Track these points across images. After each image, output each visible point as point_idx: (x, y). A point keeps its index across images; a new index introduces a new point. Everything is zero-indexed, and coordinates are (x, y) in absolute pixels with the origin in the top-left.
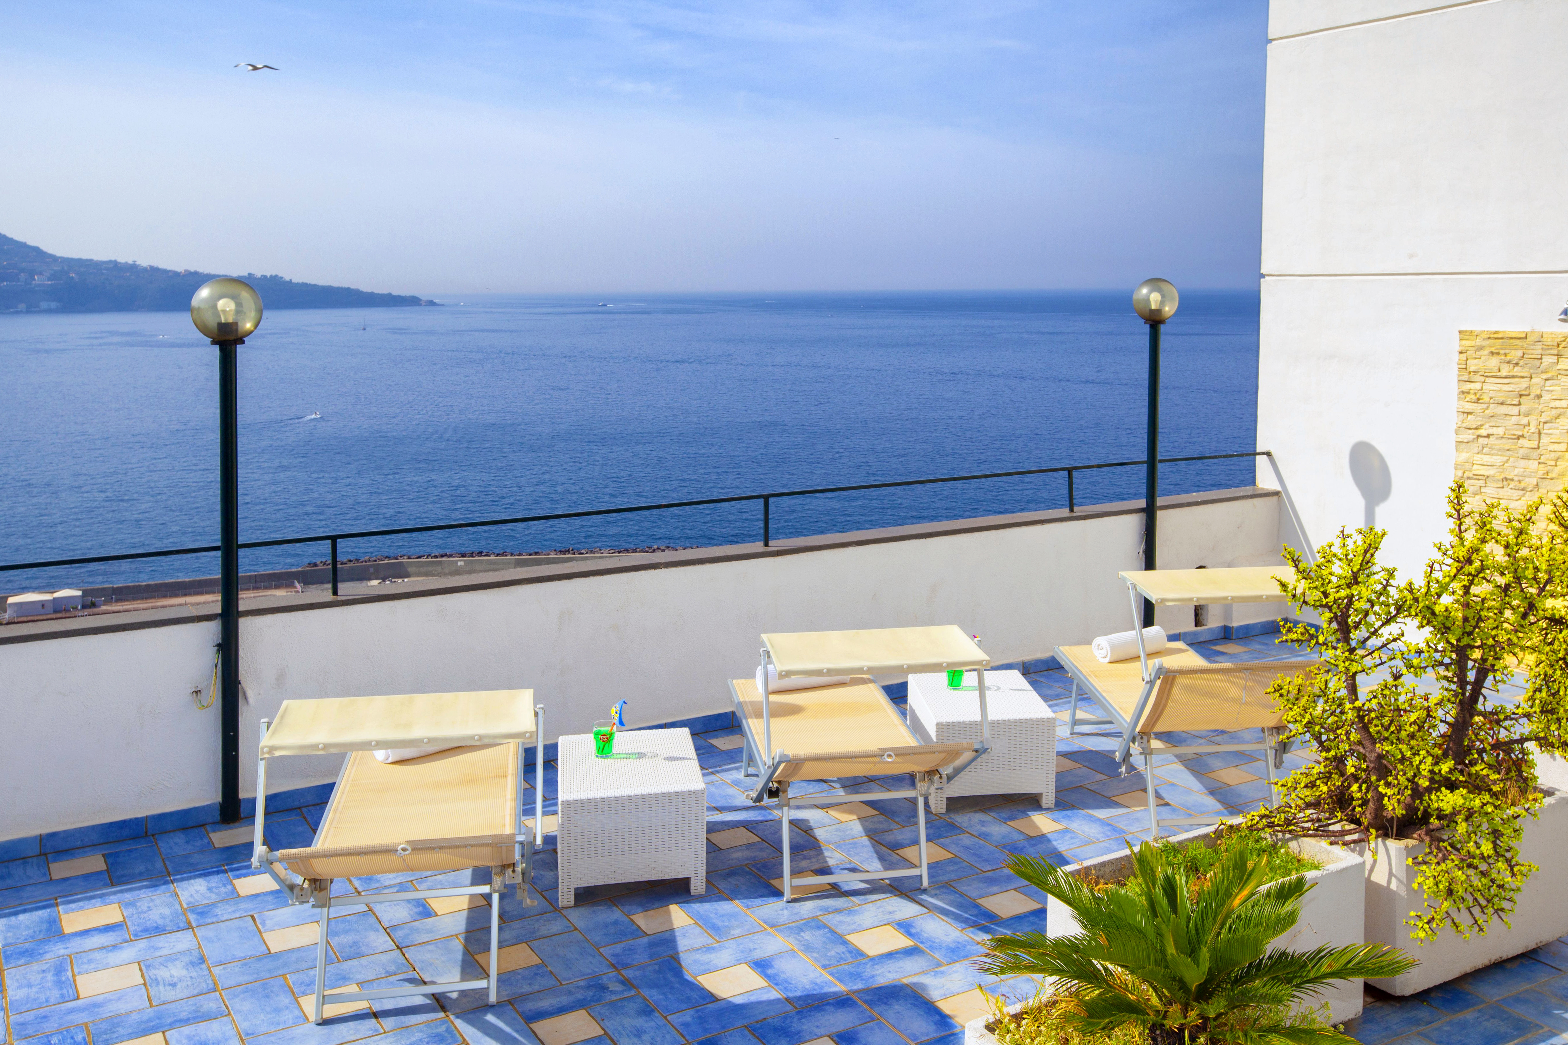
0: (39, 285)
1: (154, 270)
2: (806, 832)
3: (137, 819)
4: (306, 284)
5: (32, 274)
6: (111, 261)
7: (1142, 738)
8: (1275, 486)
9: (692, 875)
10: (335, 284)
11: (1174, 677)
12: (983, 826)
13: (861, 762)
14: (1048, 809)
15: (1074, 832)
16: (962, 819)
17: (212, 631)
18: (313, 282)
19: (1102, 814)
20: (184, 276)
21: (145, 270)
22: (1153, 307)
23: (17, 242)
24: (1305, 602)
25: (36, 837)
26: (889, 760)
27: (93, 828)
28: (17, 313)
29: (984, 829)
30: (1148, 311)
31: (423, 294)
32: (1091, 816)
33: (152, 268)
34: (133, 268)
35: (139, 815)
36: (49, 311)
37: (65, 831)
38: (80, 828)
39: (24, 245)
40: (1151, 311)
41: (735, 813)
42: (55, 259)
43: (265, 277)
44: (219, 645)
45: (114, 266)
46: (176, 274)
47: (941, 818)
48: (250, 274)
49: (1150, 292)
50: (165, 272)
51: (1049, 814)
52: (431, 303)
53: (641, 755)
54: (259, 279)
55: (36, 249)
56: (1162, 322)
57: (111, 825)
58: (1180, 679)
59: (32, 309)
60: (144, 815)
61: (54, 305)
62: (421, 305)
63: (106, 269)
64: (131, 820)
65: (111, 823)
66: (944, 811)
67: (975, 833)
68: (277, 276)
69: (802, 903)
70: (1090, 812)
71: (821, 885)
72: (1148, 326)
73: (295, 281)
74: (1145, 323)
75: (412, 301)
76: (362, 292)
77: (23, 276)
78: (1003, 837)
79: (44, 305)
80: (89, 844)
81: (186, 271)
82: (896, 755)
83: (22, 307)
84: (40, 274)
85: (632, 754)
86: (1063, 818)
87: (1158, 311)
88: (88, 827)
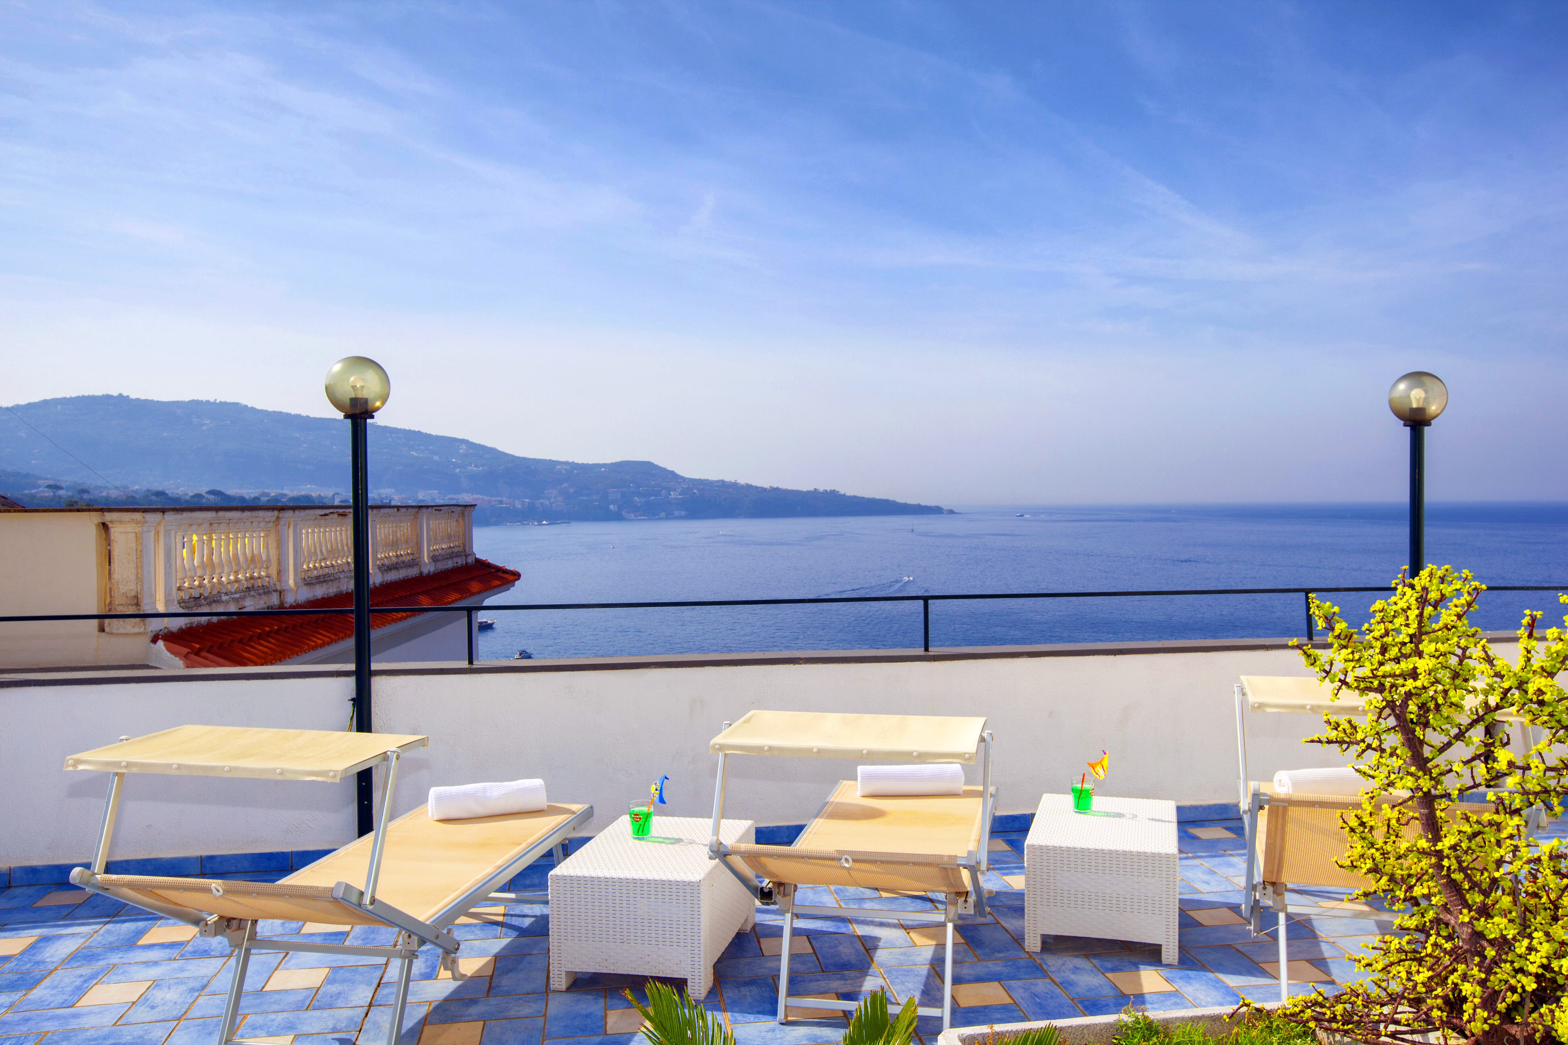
0: (674, 499)
1: (749, 487)
2: (867, 950)
3: (283, 853)
4: (856, 496)
5: (669, 490)
6: (720, 480)
7: (1265, 888)
9: (688, 976)
11: (1285, 809)
12: (1074, 973)
13: (826, 866)
14: (1169, 966)
15: (1183, 997)
16: (1053, 962)
17: (348, 685)
18: (861, 496)
19: (1232, 981)
20: (769, 491)
21: (743, 486)
22: (1415, 405)
23: (660, 467)
24: (1343, 682)
25: (197, 858)
26: (847, 865)
27: (245, 856)
28: (662, 519)
29: (1073, 977)
30: (1408, 411)
31: (945, 504)
32: (1219, 981)
33: (747, 484)
34: (734, 485)
35: (285, 850)
36: (680, 518)
37: (221, 856)
38: (234, 855)
39: (664, 470)
40: (1413, 410)
41: (811, 921)
42: (684, 479)
43: (826, 491)
44: (353, 700)
45: (723, 484)
46: (764, 489)
47: (1031, 957)
48: (815, 489)
49: (1411, 388)
50: (756, 488)
51: (1165, 972)
52: (951, 512)
53: (678, 841)
54: (822, 493)
55: (672, 473)
56: (1427, 423)
57: (261, 856)
58: (1293, 812)
59: (669, 517)
60: (289, 850)
61: (683, 513)
62: (942, 513)
63: (717, 486)
64: (278, 854)
65: (261, 854)
66: (1038, 949)
67: (1057, 980)
68: (834, 490)
69: (795, 1028)
70: (1221, 976)
71: (833, 1010)
72: (1408, 428)
73: (847, 494)
74: (1405, 425)
75: (936, 510)
76: (897, 503)
77: (664, 492)
78: (1089, 990)
79: (677, 513)
80: (242, 870)
81: (770, 487)
82: (854, 861)
83: (663, 514)
84: (675, 490)
85: (668, 839)
86: (1181, 978)
87: (1420, 410)
88: (241, 855)
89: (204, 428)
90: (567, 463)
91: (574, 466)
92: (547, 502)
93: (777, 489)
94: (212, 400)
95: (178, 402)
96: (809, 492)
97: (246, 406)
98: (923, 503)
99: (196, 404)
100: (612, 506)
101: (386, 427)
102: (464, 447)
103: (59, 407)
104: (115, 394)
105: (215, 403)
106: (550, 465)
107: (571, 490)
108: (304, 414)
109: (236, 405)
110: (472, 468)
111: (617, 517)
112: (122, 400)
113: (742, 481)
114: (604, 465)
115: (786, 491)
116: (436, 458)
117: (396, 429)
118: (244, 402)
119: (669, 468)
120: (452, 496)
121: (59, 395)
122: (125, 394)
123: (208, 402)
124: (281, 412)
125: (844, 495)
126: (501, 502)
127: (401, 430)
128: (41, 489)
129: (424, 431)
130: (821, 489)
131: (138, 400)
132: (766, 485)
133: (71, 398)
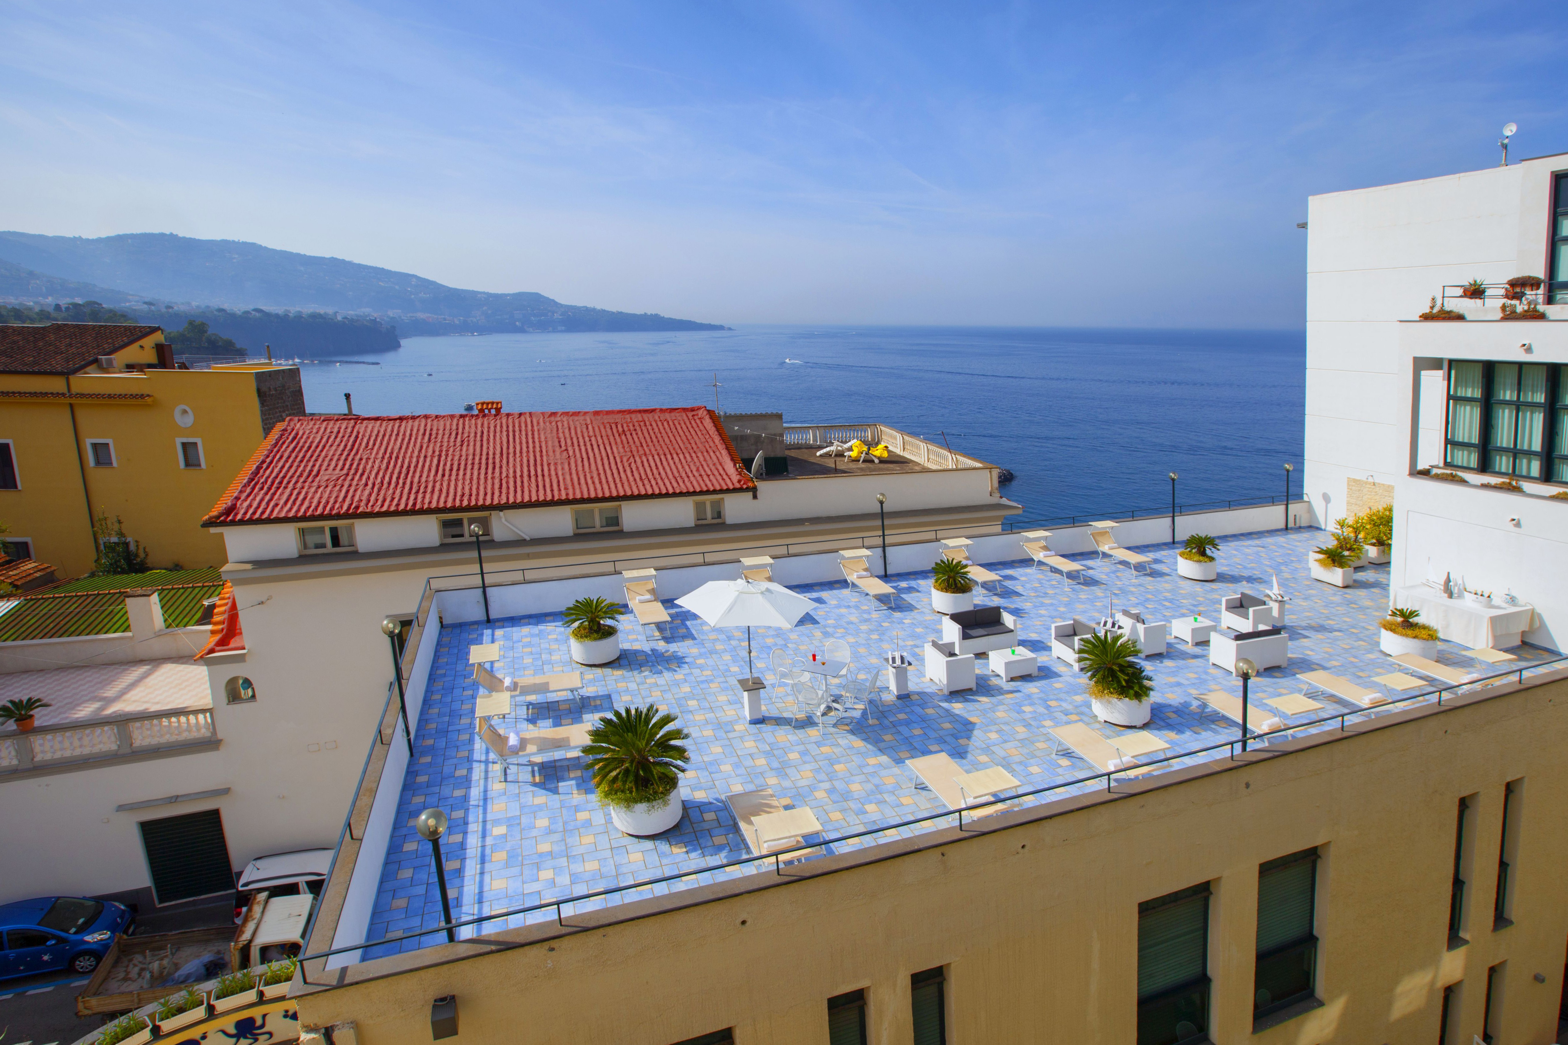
0: (556, 318)
8: (1308, 500)
10: (684, 319)
28: (548, 332)
34: (594, 310)
39: (548, 299)
42: (562, 305)
45: (587, 310)
46: (613, 313)
50: (608, 312)
52: (730, 329)
55: (553, 301)
59: (555, 331)
61: (563, 328)
75: (721, 328)
77: (550, 314)
79: (559, 328)
83: (551, 329)
84: (557, 313)
89: (235, 261)
90: (484, 293)
91: (489, 295)
92: (474, 320)
93: (621, 313)
94: (237, 240)
95: (213, 240)
96: (641, 315)
97: (261, 246)
98: (712, 323)
99: (225, 242)
100: (517, 323)
101: (359, 264)
102: (414, 280)
103: (130, 241)
104: (168, 233)
105: (238, 243)
106: (474, 293)
107: (490, 312)
108: (302, 253)
109: (253, 244)
110: (422, 295)
111: (521, 330)
112: (173, 237)
113: (598, 307)
114: (508, 295)
115: (630, 314)
116: (397, 287)
117: (367, 266)
118: (259, 242)
119: (551, 298)
120: (411, 315)
121: (129, 232)
122: (175, 233)
123: (234, 241)
124: (286, 251)
125: (664, 317)
126: (445, 319)
127: (370, 267)
128: (133, 303)
129: (386, 268)
130: (649, 313)
131: (184, 238)
132: (614, 310)
133: (137, 234)
